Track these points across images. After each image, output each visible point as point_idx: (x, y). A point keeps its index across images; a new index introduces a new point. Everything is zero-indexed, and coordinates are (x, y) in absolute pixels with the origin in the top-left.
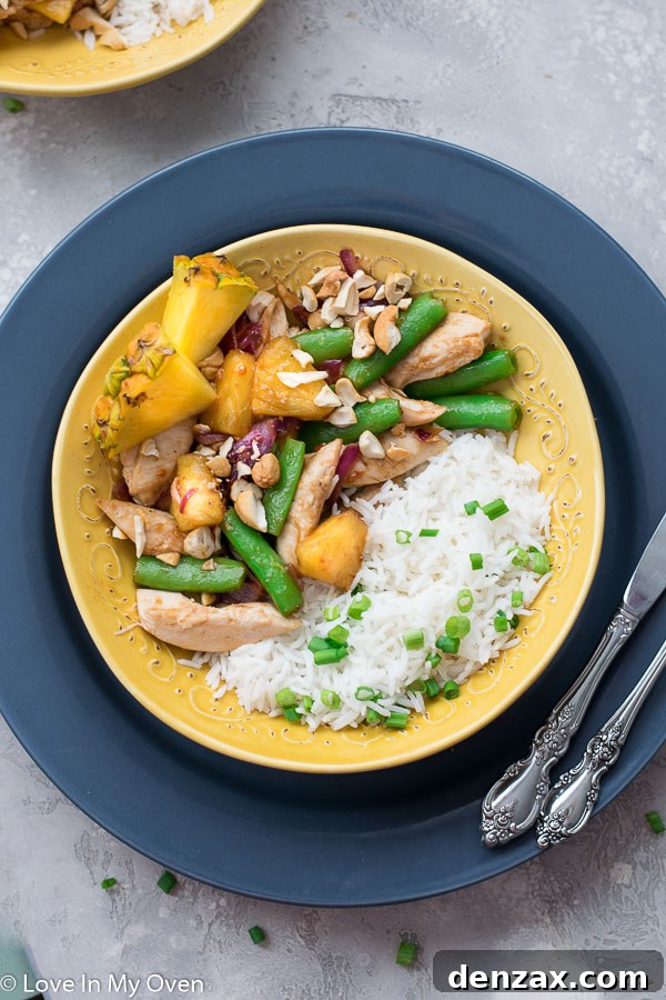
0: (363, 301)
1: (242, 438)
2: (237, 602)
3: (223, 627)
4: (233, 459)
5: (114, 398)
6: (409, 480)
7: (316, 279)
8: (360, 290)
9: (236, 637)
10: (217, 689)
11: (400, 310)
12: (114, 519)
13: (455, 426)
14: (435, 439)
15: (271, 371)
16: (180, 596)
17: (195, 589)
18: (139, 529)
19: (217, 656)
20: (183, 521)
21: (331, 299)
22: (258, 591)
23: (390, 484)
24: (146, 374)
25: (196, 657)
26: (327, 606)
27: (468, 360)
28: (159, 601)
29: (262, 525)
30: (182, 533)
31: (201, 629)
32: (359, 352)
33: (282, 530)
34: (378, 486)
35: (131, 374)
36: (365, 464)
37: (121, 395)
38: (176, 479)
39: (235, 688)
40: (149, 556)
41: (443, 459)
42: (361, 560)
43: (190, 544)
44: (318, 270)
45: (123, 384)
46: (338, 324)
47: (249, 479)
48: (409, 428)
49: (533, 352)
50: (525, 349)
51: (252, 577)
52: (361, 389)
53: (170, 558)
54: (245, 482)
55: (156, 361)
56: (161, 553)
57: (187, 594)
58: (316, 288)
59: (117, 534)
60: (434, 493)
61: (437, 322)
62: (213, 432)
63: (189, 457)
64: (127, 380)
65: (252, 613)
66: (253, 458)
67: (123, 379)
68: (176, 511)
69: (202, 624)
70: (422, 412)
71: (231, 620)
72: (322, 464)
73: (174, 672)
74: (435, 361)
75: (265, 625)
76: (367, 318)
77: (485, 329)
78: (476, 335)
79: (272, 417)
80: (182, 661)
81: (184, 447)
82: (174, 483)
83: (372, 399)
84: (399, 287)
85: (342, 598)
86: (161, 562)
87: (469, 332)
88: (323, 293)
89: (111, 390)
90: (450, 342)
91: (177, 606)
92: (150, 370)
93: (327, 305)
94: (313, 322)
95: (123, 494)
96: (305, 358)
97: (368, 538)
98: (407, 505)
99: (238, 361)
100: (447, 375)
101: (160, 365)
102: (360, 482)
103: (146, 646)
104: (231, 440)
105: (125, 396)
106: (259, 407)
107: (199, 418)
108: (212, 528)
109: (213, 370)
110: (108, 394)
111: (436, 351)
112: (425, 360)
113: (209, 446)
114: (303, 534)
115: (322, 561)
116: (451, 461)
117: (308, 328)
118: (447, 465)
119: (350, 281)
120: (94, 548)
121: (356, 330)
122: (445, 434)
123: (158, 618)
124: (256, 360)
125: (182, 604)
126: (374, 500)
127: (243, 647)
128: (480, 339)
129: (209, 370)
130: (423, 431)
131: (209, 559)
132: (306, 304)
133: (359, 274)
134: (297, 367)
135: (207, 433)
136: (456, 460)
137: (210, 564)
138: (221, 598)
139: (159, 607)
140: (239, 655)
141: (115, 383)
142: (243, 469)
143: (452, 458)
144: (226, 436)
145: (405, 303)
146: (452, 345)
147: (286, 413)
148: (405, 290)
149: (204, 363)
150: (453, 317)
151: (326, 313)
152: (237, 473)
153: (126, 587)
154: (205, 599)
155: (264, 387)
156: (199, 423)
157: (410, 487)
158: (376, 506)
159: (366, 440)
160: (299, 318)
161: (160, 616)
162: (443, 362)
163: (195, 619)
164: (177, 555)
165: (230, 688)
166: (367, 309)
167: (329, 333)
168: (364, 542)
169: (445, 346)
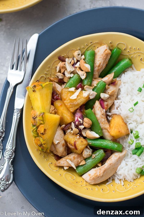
0: (73, 65)
1: (74, 120)
2: (107, 159)
3: (110, 167)
4: (77, 127)
5: (38, 137)
6: (119, 97)
7: (58, 69)
8: (70, 63)
9: (115, 167)
10: (121, 183)
11: (84, 59)
12: (62, 165)
13: (118, 75)
14: (117, 82)
15: (68, 99)
16: (93, 169)
17: (95, 165)
18: (70, 162)
19: (114, 175)
20: (79, 151)
21: (66, 71)
22: (110, 152)
23: (116, 101)
24: (41, 124)
25: (109, 180)
26: (128, 141)
27: (109, 57)
28: (90, 175)
29: (97, 136)
30: (81, 154)
31: (106, 172)
32: (83, 77)
33: (103, 133)
34: (113, 104)
35: (37, 127)
36: (107, 102)
37: (40, 134)
38: (68, 143)
39: (125, 179)
40: (78, 167)
41: (123, 85)
42: (126, 124)
43: (85, 155)
44: (56, 67)
45: (37, 131)
46: (72, 75)
47: (85, 128)
48: (109, 85)
49: (122, 43)
50: (119, 44)
51: (106, 150)
52: (91, 85)
53: (83, 163)
54: (84, 130)
55: (41, 119)
56: (80, 163)
57: (94, 167)
58: (60, 71)
59: (66, 168)
60: (127, 95)
61: (94, 55)
62: (66, 125)
63: (66, 135)
64: (38, 130)
65: (114, 158)
66: (81, 122)
67: (37, 130)
68: (75, 151)
69: (105, 171)
70: (109, 78)
71: (111, 164)
72: (98, 110)
73: (108, 188)
74: (102, 64)
75: (119, 158)
76: (78, 68)
77: (107, 47)
78: (106, 50)
79: (77, 109)
80: (107, 184)
81: (63, 135)
82: (68, 144)
83: (95, 85)
84: (79, 55)
85: (130, 136)
86: (82, 166)
87: (104, 51)
88: (62, 71)
89: (36, 135)
90: (101, 57)
91: (95, 172)
92: (42, 122)
93: (66, 73)
94: (65, 80)
95: (58, 158)
96: (73, 89)
97: (123, 118)
98: (124, 102)
99: (58, 103)
100: (107, 65)
101: (43, 119)
102: (109, 107)
103: (96, 188)
104: (73, 123)
105: (41, 134)
106: (72, 110)
107: (60, 125)
108: (87, 147)
109: (54, 111)
110: (35, 137)
111: (100, 62)
112: (99, 66)
113: (69, 129)
114: (109, 130)
115: (119, 132)
116: (125, 84)
117: (65, 83)
118: (125, 85)
119: (66, 63)
120: (64, 176)
121: (78, 72)
122: (118, 79)
123: (94, 179)
124: (61, 99)
125: (96, 171)
126: (116, 108)
127: (119, 168)
128: (108, 50)
129: (53, 112)
130: (113, 83)
131: (92, 155)
132: (60, 77)
133: (67, 60)
134: (73, 93)
135: (65, 127)
136: (126, 83)
137: (94, 156)
138: (103, 161)
139: (91, 176)
140: (119, 171)
141: (36, 133)
142: (82, 127)
143: (124, 83)
144: (70, 123)
145: (83, 57)
146: (103, 57)
147: (79, 106)
148: (80, 54)
149: (51, 111)
150: (96, 51)
151: (67, 75)
152: (80, 129)
153: (79, 179)
154: (100, 165)
155: (69, 104)
156: (61, 126)
157: (121, 98)
158: (117, 109)
159: (103, 96)
160: (61, 82)
161: (94, 178)
162: (103, 63)
163: (102, 172)
164: (84, 160)
165: (123, 180)
166: (76, 66)
167: (72, 79)
168: (123, 119)
169: (101, 59)
